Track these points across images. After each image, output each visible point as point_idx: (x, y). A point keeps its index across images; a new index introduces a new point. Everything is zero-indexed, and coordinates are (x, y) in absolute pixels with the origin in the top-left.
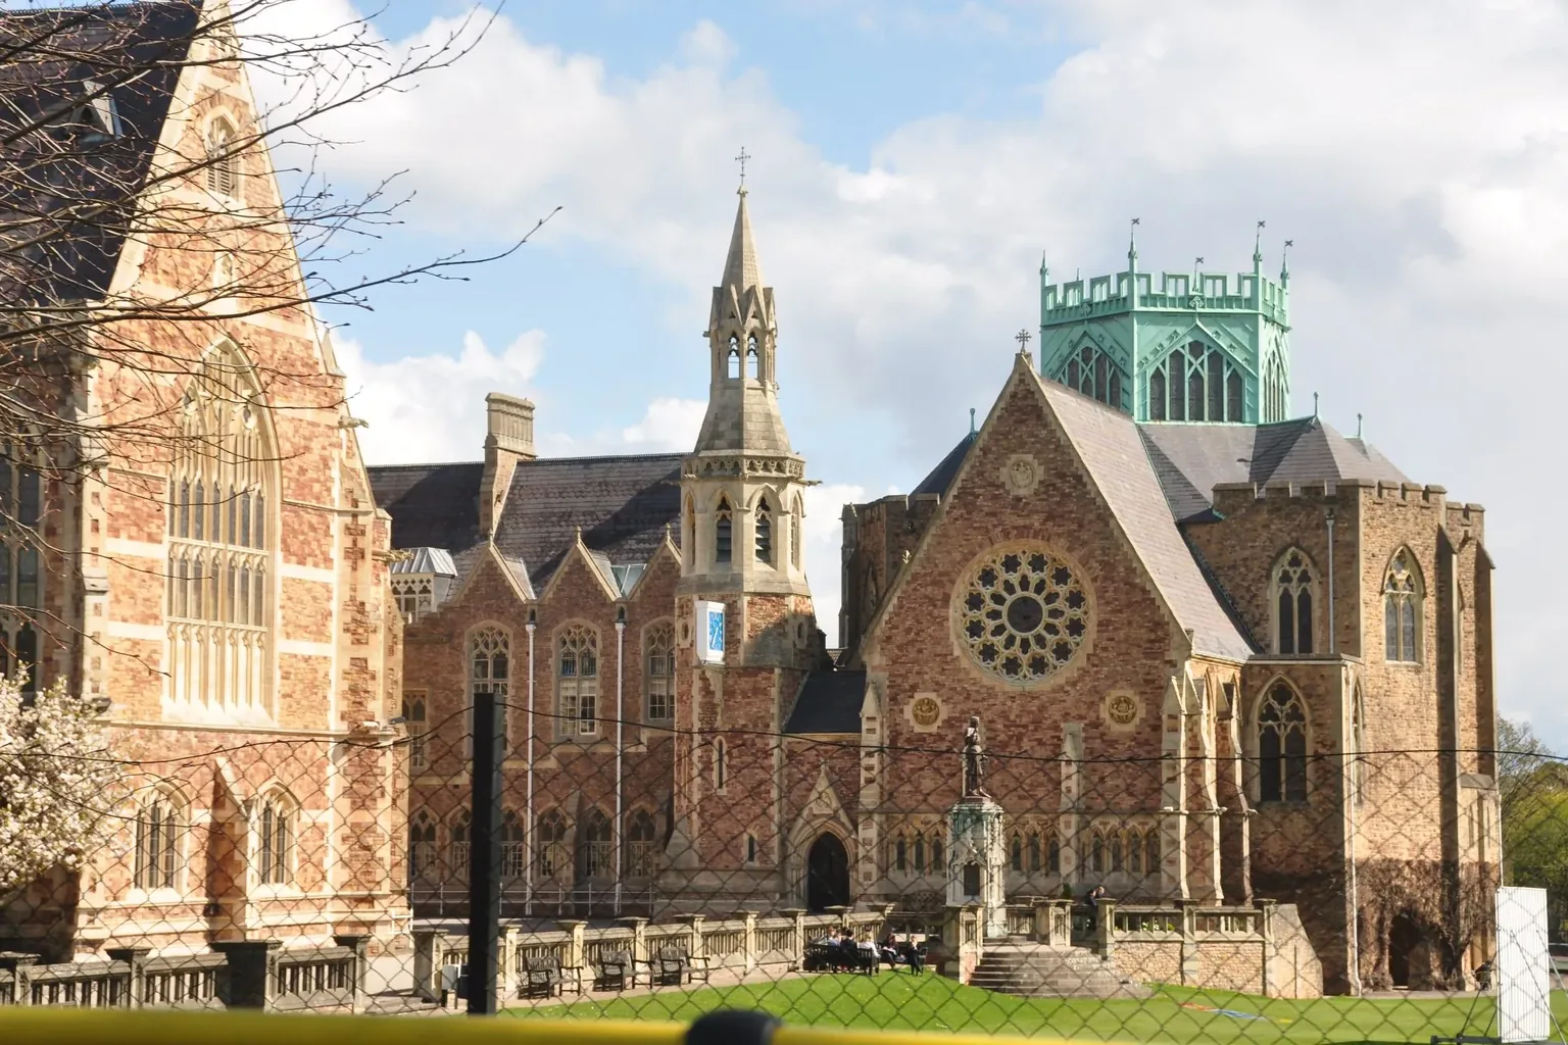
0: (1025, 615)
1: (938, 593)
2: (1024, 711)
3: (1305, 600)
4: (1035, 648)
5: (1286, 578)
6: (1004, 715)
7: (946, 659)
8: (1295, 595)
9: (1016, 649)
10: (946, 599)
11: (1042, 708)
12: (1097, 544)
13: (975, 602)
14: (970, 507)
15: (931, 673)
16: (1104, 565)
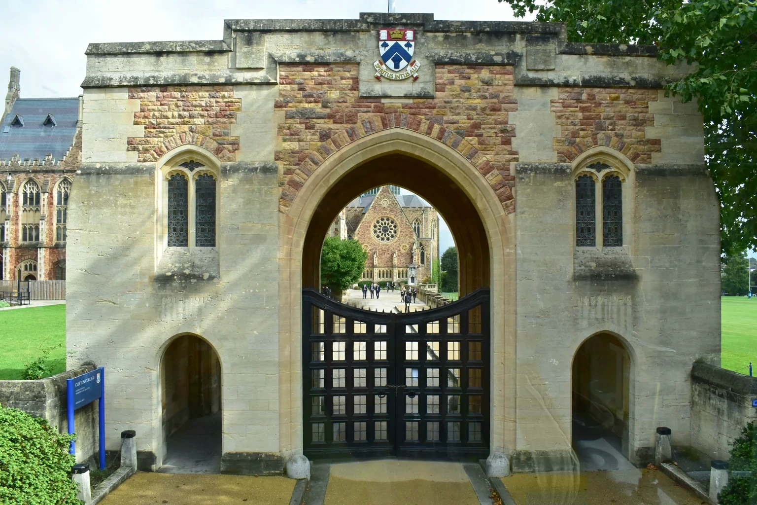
0: (385, 230)
1: (368, 225)
2: (385, 248)
3: (418, 228)
4: (387, 236)
5: (415, 224)
6: (381, 249)
7: (370, 237)
8: (417, 227)
9: (384, 236)
10: (370, 226)
11: (389, 247)
12: (399, 216)
13: (375, 227)
14: (375, 209)
15: (367, 240)
16: (401, 220)
